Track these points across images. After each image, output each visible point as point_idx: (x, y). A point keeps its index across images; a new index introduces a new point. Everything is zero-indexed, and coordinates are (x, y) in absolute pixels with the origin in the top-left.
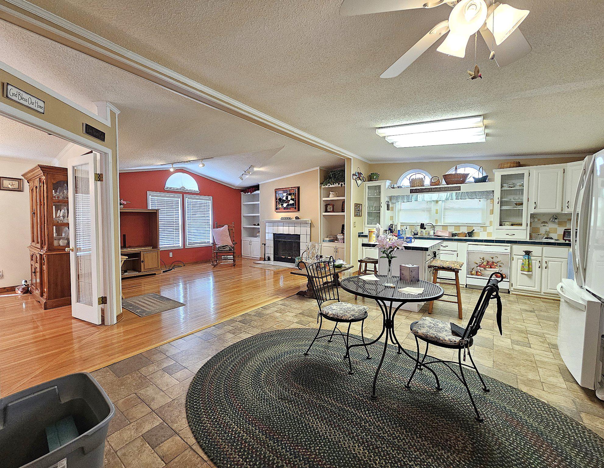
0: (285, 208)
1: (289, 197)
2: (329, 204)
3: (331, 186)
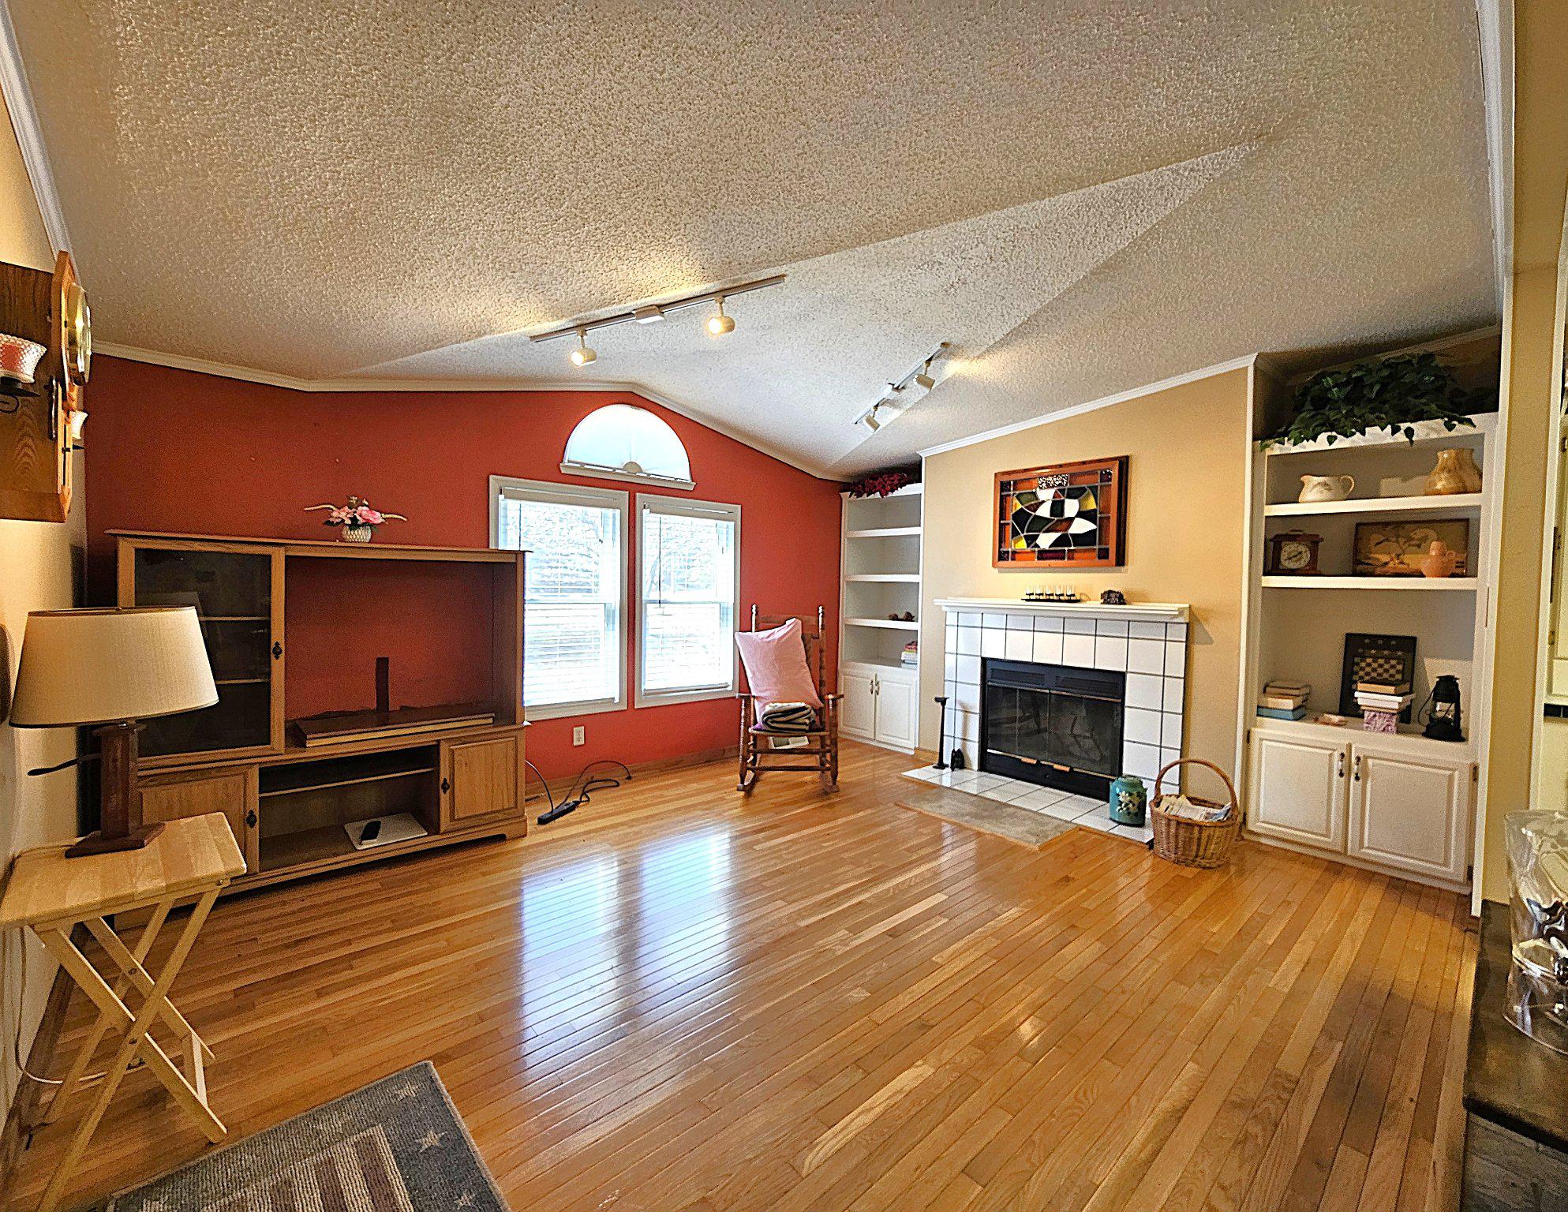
0: (1043, 555)
1: (1071, 507)
2: (1292, 538)
3: (1342, 443)
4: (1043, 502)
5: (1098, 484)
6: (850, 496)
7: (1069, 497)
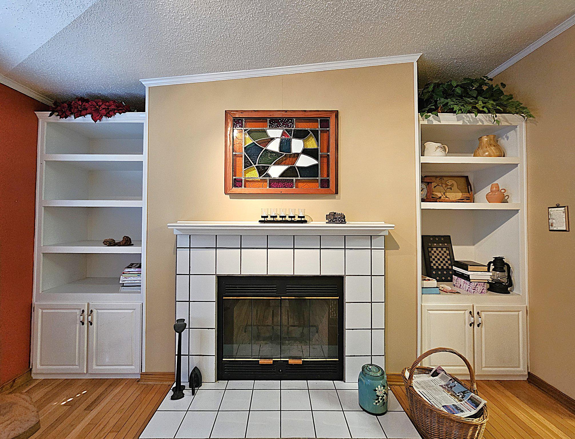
1: (297, 146)
4: (272, 139)
5: (319, 129)
6: (51, 115)
7: (296, 137)
